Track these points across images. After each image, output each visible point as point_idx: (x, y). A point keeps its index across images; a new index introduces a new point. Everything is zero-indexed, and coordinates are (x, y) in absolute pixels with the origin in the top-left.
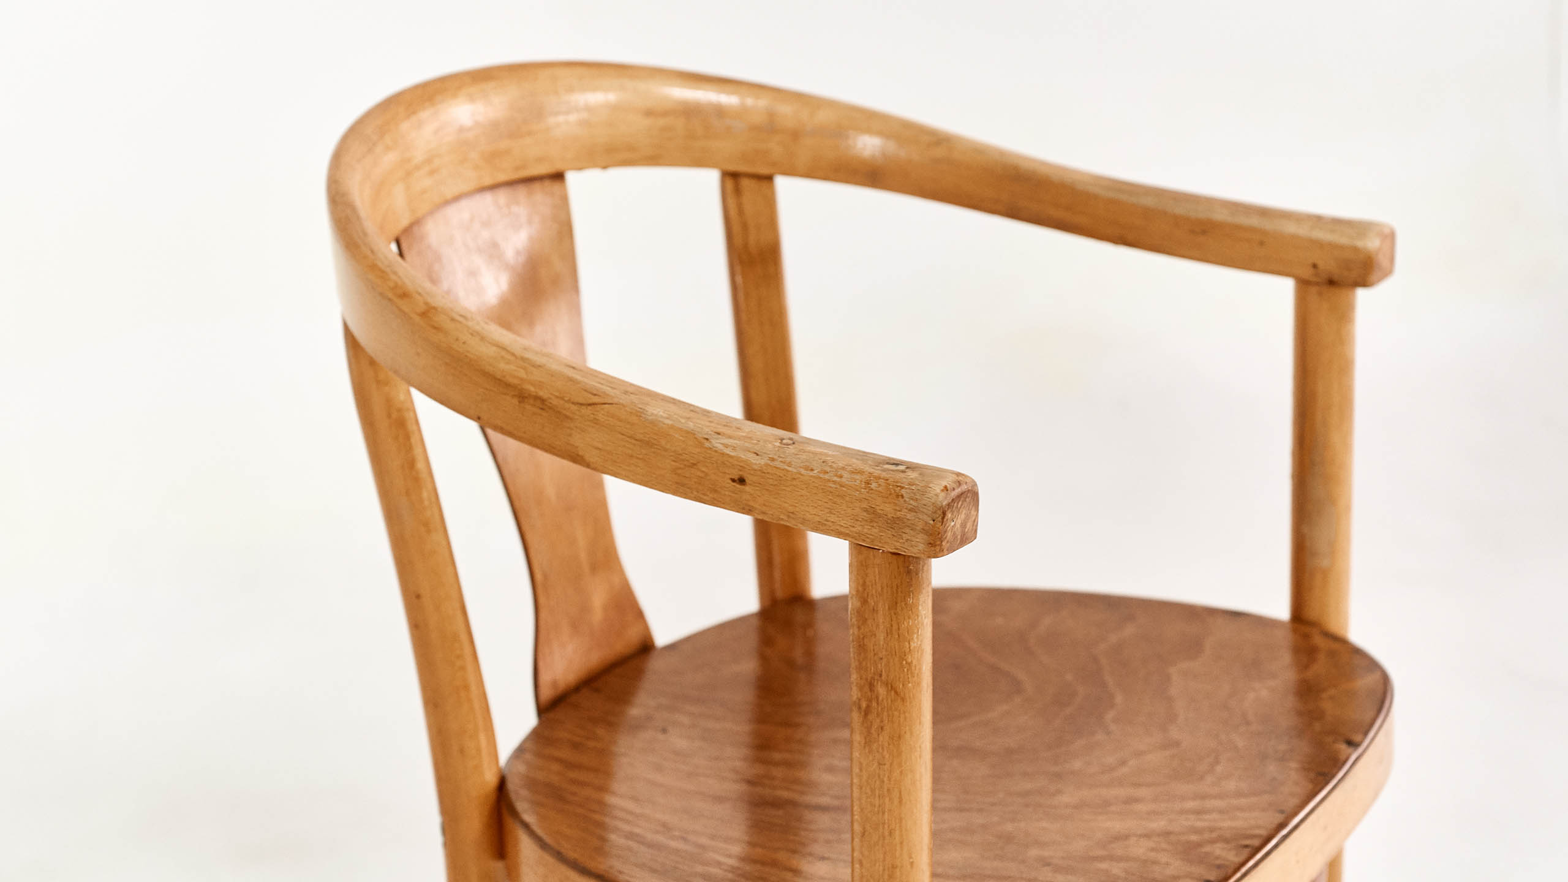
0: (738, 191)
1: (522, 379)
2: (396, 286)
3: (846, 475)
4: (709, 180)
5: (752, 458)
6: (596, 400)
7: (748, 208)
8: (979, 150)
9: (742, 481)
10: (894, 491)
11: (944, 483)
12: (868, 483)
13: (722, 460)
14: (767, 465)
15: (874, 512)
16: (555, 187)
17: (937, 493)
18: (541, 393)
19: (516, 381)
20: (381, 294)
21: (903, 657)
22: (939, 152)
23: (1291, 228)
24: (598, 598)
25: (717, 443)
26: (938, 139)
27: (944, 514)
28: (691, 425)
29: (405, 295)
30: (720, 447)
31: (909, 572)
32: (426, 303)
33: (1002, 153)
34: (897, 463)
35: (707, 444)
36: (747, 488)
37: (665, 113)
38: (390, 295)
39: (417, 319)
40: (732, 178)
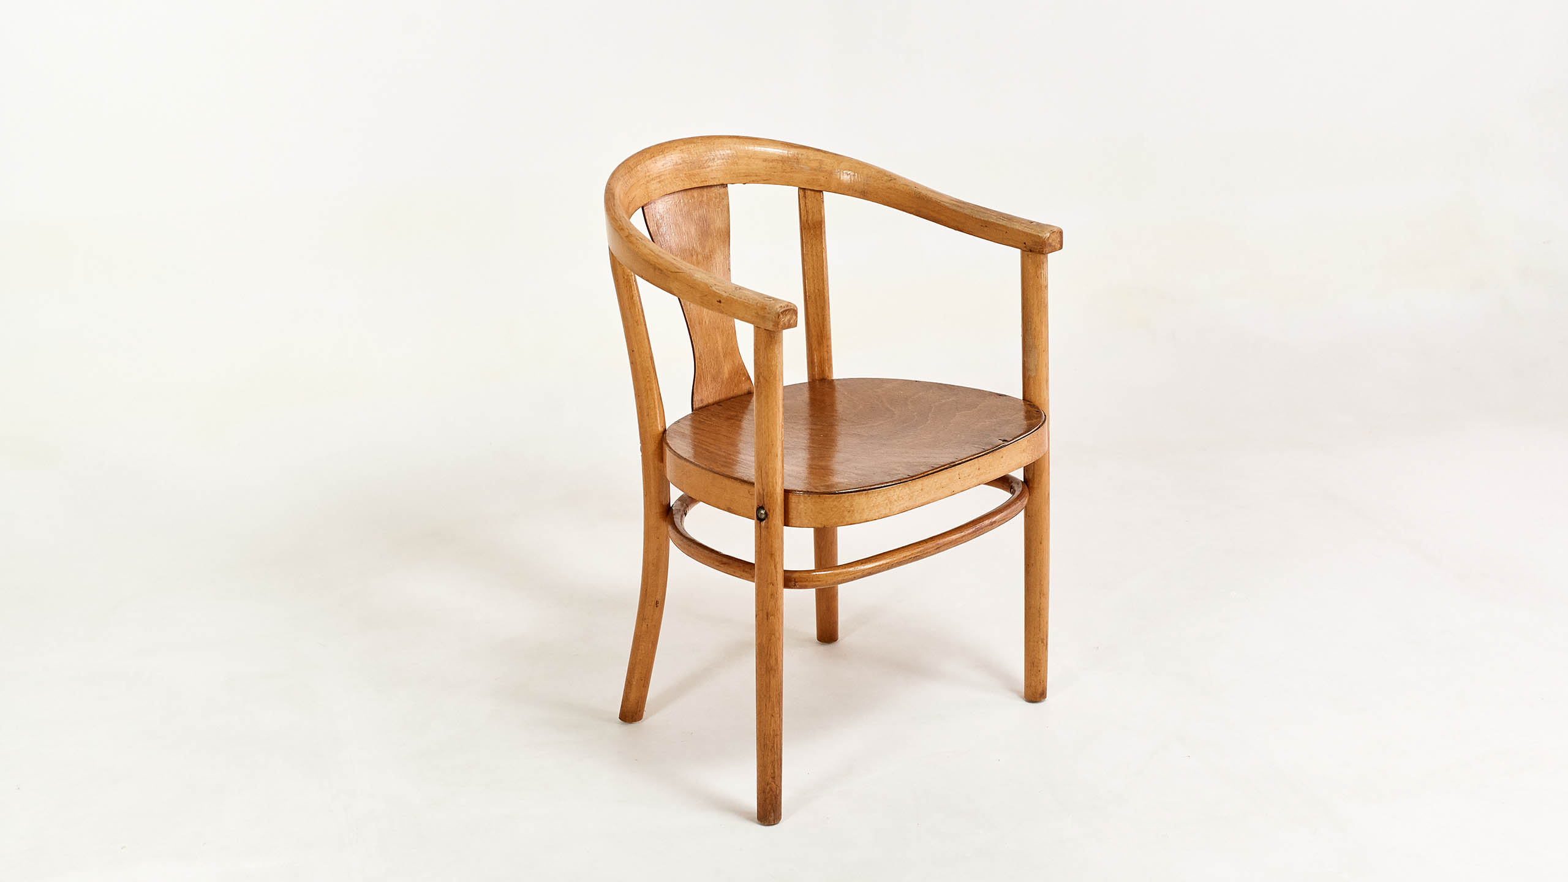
0: (805, 196)
1: (655, 262)
2: (620, 225)
3: (751, 300)
4: (793, 192)
5: (723, 293)
6: (678, 271)
7: (809, 205)
8: (907, 183)
9: (720, 302)
10: (764, 308)
11: (781, 305)
12: (757, 303)
13: (715, 294)
14: (728, 296)
15: (758, 314)
16: (722, 190)
17: (778, 308)
18: (661, 267)
19: (653, 263)
20: (614, 229)
21: (769, 367)
22: (891, 184)
23: (1017, 226)
24: (726, 370)
25: (714, 288)
26: (891, 178)
27: (779, 315)
28: (707, 281)
29: (622, 229)
30: (715, 290)
31: (771, 337)
32: (629, 233)
33: (916, 185)
34: (770, 298)
35: (710, 288)
36: (722, 304)
37: (772, 161)
38: (617, 229)
39: (625, 238)
40: (803, 190)
